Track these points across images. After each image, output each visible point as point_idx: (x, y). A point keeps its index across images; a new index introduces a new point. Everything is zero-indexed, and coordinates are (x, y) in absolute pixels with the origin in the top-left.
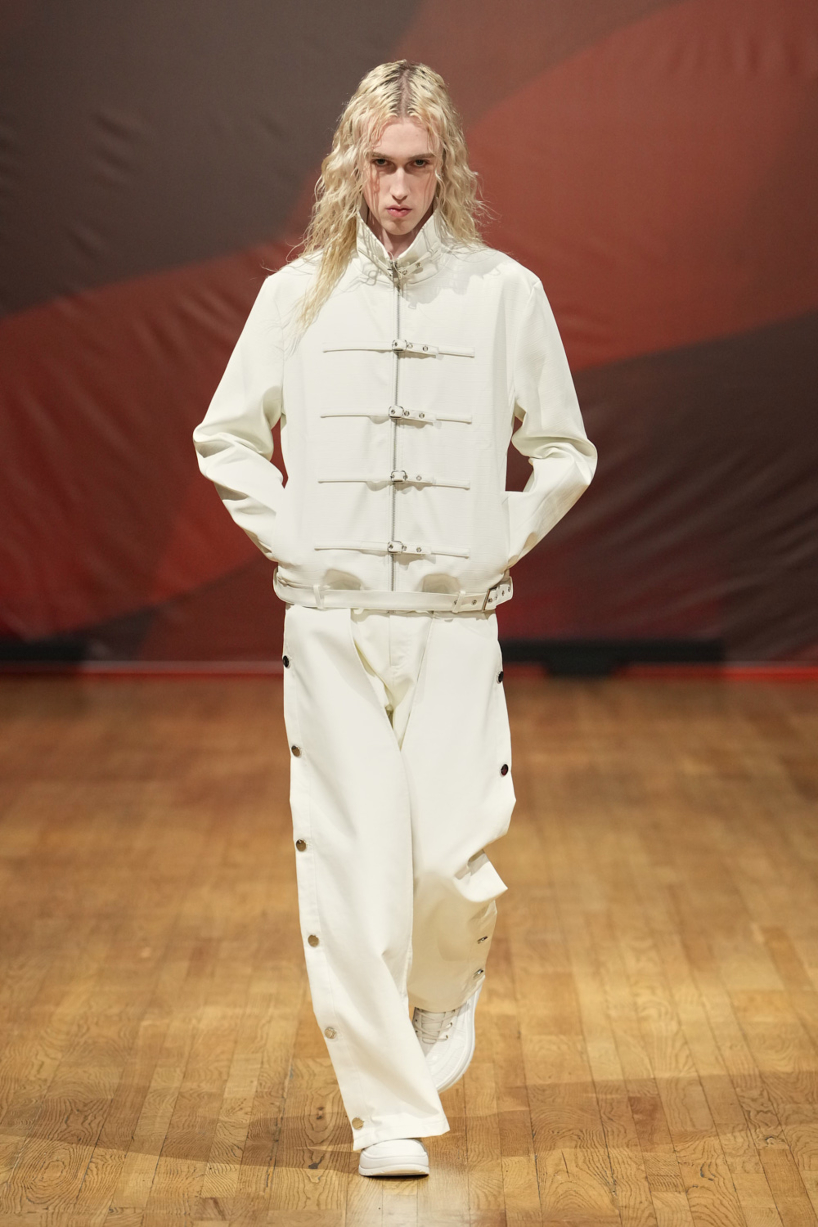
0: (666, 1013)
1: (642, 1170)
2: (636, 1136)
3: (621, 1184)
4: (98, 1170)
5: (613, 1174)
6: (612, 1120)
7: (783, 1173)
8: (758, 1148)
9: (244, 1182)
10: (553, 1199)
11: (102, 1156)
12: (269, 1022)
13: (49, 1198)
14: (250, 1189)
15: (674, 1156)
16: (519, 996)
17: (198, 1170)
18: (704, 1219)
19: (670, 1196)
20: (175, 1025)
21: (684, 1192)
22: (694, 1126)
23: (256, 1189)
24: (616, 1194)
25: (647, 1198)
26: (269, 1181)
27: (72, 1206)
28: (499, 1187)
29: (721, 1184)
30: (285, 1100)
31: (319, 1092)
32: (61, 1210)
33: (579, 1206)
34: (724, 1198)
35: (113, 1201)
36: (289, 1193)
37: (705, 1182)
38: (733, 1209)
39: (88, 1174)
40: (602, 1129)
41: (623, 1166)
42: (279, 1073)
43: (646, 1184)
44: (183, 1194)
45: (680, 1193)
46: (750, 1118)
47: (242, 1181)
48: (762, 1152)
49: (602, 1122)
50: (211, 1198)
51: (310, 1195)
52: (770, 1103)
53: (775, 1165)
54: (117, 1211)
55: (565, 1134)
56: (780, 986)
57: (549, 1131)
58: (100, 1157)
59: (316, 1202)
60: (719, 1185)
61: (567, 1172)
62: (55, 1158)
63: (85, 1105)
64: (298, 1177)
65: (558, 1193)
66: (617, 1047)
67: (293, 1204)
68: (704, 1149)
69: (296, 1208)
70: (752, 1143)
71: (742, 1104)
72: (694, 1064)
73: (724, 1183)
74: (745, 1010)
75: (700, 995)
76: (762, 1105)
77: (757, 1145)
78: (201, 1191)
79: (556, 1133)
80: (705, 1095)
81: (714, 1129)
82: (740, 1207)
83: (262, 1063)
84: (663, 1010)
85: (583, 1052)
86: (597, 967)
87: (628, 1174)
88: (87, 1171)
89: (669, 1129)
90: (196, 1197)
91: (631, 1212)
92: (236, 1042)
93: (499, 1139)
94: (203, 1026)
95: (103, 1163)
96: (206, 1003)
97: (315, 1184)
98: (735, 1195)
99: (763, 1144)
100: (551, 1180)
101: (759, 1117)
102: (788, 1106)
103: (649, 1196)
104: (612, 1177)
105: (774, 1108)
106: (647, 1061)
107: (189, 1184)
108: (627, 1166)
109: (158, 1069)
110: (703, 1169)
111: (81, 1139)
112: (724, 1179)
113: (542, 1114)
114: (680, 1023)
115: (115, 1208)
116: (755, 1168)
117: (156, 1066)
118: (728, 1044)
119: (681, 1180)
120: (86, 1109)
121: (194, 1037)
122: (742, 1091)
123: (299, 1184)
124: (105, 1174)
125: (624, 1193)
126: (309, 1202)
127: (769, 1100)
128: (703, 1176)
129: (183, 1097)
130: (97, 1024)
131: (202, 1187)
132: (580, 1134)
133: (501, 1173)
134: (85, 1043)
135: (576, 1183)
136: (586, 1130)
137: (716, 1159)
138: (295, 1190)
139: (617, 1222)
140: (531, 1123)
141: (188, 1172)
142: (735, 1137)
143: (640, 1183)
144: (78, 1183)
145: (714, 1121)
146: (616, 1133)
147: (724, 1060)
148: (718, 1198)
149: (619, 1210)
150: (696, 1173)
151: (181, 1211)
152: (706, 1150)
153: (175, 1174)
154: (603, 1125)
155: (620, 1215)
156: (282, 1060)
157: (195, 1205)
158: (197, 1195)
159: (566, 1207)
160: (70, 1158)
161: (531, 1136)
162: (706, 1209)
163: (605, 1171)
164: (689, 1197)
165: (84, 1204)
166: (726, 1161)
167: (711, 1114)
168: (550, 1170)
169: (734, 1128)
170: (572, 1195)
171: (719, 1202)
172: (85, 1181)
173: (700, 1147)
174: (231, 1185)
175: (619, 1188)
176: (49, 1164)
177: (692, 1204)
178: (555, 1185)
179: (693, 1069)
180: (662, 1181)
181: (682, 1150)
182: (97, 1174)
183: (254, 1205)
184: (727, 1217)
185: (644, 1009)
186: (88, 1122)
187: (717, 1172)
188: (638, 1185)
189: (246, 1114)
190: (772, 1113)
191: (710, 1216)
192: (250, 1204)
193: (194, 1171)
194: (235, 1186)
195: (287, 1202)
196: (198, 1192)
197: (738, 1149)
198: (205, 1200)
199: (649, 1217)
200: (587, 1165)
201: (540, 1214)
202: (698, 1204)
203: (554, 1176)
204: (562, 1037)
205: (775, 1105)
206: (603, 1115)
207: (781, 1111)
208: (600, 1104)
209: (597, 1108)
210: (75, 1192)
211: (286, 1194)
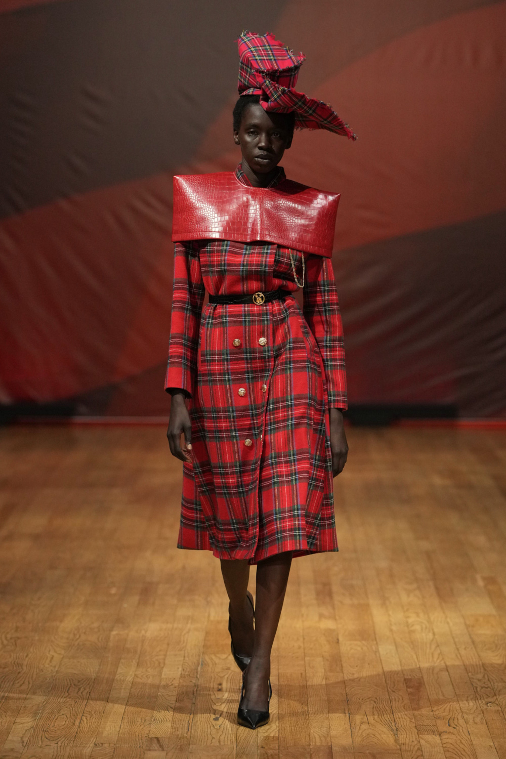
0: (426, 628)
1: (413, 722)
2: (409, 701)
3: (401, 731)
4: (87, 720)
5: (396, 724)
6: (394, 692)
7: (498, 724)
8: (482, 709)
9: (174, 728)
10: (360, 739)
11: (89, 712)
12: (188, 632)
13: (58, 737)
14: (179, 733)
15: (432, 713)
16: (337, 618)
17: (147, 720)
18: (451, 752)
19: (429, 737)
20: (132, 634)
21: (438, 735)
22: (444, 696)
23: (182, 733)
24: (398, 736)
25: (416, 739)
26: (190, 728)
27: (72, 741)
28: (328, 732)
29: (461, 731)
30: (199, 679)
31: (219, 675)
32: (66, 744)
33: (376, 743)
34: (462, 739)
35: (96, 739)
36: (202, 735)
37: (451, 729)
38: (468, 745)
39: (81, 723)
40: (388, 698)
41: (401, 720)
42: (195, 663)
43: (416, 730)
44: (139, 735)
45: (436, 735)
46: (477, 691)
47: (174, 727)
48: (485, 711)
49: (388, 693)
50: (155, 738)
51: (214, 736)
52: (489, 683)
53: (493, 719)
54: (99, 745)
55: (367, 700)
56: (494, 612)
57: (357, 699)
58: (88, 713)
59: (218, 741)
60: (459, 731)
61: (368, 723)
62: (62, 713)
63: (79, 682)
64: (207, 725)
65: (363, 735)
66: (397, 649)
67: (204, 742)
68: (450, 710)
69: (206, 744)
70: (479, 706)
71: (472, 683)
72: (443, 659)
73: (462, 730)
74: (473, 626)
75: (446, 617)
76: (484, 683)
77: (482, 707)
78: (149, 733)
79: (361, 700)
80: (450, 677)
81: (456, 698)
82: (472, 744)
83: (184, 657)
84: (424, 626)
85: (377, 652)
86: (384, 601)
87: (405, 724)
88: (80, 721)
89: (429, 698)
90: (146, 737)
91: (407, 747)
92: (168, 644)
93: (327, 703)
94: (148, 634)
95: (90, 716)
96: (150, 621)
97: (217, 729)
98: (469, 737)
99: (485, 707)
100: (359, 728)
101: (482, 690)
102: (500, 684)
103: (417, 737)
104: (395, 726)
105: (491, 685)
106: (415, 657)
107: (142, 729)
108: (404, 719)
109: (122, 661)
110: (449, 721)
111: (76, 702)
112: (462, 727)
113: (353, 688)
114: (434, 634)
115: (98, 743)
116: (481, 721)
117: (120, 659)
118: (463, 647)
119: (436, 728)
120: (79, 684)
121: (143, 641)
122: (472, 675)
123: (208, 729)
124: (91, 723)
125: (402, 736)
126: (213, 741)
127: (489, 680)
128: (449, 725)
129: (137, 677)
130: (85, 633)
131: (149, 731)
132: (376, 700)
133: (329, 723)
134: (78, 644)
135: (374, 730)
136: (379, 698)
137: (457, 715)
138: (206, 733)
139: (398, 753)
140: (346, 693)
141: (141, 722)
142: (468, 703)
143: (412, 730)
144: (75, 729)
145: (455, 693)
146: (397, 700)
147: (461, 656)
148: (459, 739)
149: (400, 746)
150: (445, 724)
151: (137, 745)
152: (451, 710)
153: (133, 723)
154: (389, 695)
155: (400, 748)
156: (196, 655)
157: (146, 742)
158: (147, 736)
159: (368, 744)
160: (71, 713)
161: (346, 701)
162: (452, 745)
163: (391, 723)
164: (442, 738)
165: (79, 740)
166: (463, 717)
167: (454, 689)
168: (358, 722)
169: (468, 697)
170: (371, 737)
171: (459, 741)
172: (80, 727)
173: (448, 708)
174: (167, 730)
175: (399, 732)
176: (58, 717)
177: (444, 742)
178: (361, 731)
179: (443, 662)
180: (425, 729)
181: (437, 710)
182: (87, 723)
183: (181, 742)
184: (464, 750)
185: (413, 625)
186: (80, 692)
187: (458, 724)
188: (411, 731)
189: (175, 687)
190: (490, 688)
191: (454, 750)
192: (179, 741)
193: (145, 721)
194: (169, 730)
195: (201, 740)
196: (147, 734)
197: (471, 710)
198: (151, 739)
199: (417, 750)
200: (380, 719)
201: (353, 748)
202: (447, 743)
203: (361, 725)
204: (364, 642)
205: (492, 684)
206: (389, 689)
207: (496, 687)
208: (387, 682)
209: (385, 685)
210: (74, 734)
211: (200, 735)
